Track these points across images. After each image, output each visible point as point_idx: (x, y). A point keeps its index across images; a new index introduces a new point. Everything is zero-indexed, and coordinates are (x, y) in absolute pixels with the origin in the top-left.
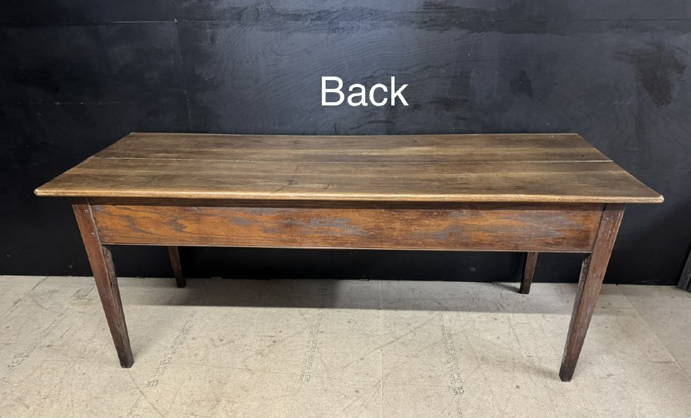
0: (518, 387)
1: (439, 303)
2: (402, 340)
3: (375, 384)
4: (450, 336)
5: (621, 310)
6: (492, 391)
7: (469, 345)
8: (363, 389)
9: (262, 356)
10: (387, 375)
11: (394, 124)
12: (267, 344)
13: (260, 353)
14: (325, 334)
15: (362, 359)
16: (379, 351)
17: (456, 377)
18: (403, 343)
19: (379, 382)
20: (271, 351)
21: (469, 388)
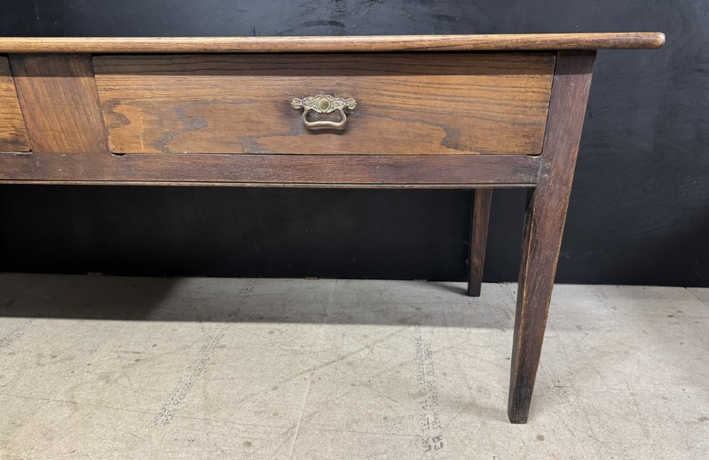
0: (540, 438)
1: (418, 309)
2: (350, 359)
3: (285, 430)
4: (429, 354)
5: (700, 321)
6: (494, 446)
7: (459, 367)
8: (261, 439)
9: (107, 382)
10: (311, 416)
11: (343, 26)
12: (125, 362)
13: (106, 377)
14: (225, 351)
15: (275, 388)
16: (307, 376)
17: (432, 419)
18: (350, 363)
19: (294, 427)
20: (125, 374)
21: (453, 438)
